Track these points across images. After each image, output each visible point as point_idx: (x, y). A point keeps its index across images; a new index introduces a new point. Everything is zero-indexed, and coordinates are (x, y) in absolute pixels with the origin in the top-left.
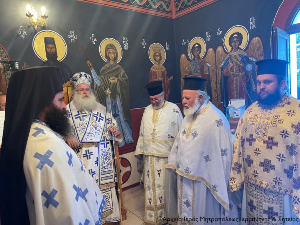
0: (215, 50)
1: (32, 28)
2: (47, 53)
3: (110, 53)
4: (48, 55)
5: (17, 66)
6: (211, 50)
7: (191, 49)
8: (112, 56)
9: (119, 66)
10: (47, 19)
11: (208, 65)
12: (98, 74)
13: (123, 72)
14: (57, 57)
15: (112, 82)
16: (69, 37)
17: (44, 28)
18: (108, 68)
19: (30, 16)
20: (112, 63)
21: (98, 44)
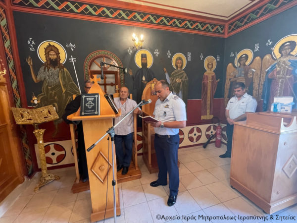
0: (262, 58)
1: (135, 48)
2: (142, 63)
3: (178, 63)
4: (142, 64)
5: (126, 71)
6: (258, 58)
7: (238, 58)
8: (179, 65)
9: (183, 71)
10: (143, 43)
11: (253, 70)
12: (170, 76)
13: (185, 75)
14: (147, 65)
15: (178, 81)
16: (155, 53)
17: (141, 48)
18: (176, 73)
19: (134, 40)
20: (179, 69)
21: (171, 57)
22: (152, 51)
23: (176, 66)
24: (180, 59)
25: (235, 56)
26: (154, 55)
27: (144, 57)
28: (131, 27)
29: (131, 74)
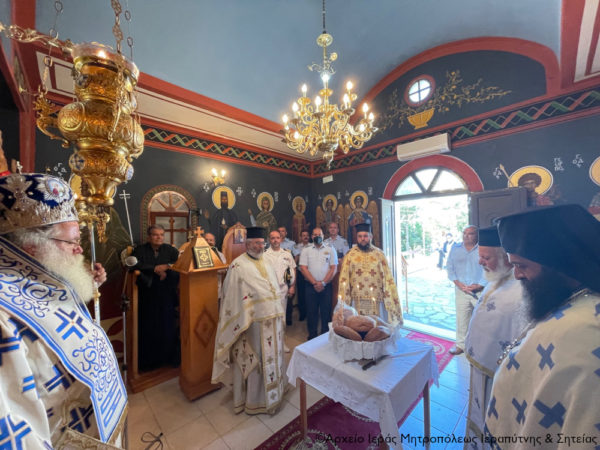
0: (344, 206)
1: (213, 184)
3: (264, 204)
4: (222, 204)
6: (341, 206)
7: (325, 203)
8: (266, 206)
9: (270, 214)
10: (224, 179)
12: (255, 219)
13: (273, 218)
14: (227, 205)
15: (264, 225)
16: (237, 191)
17: (220, 185)
18: (262, 215)
19: (214, 177)
20: (265, 211)
21: (257, 196)
22: (234, 189)
23: (263, 208)
24: (266, 199)
25: (322, 200)
26: (236, 194)
27: (224, 195)
28: (208, 160)
29: (207, 216)
